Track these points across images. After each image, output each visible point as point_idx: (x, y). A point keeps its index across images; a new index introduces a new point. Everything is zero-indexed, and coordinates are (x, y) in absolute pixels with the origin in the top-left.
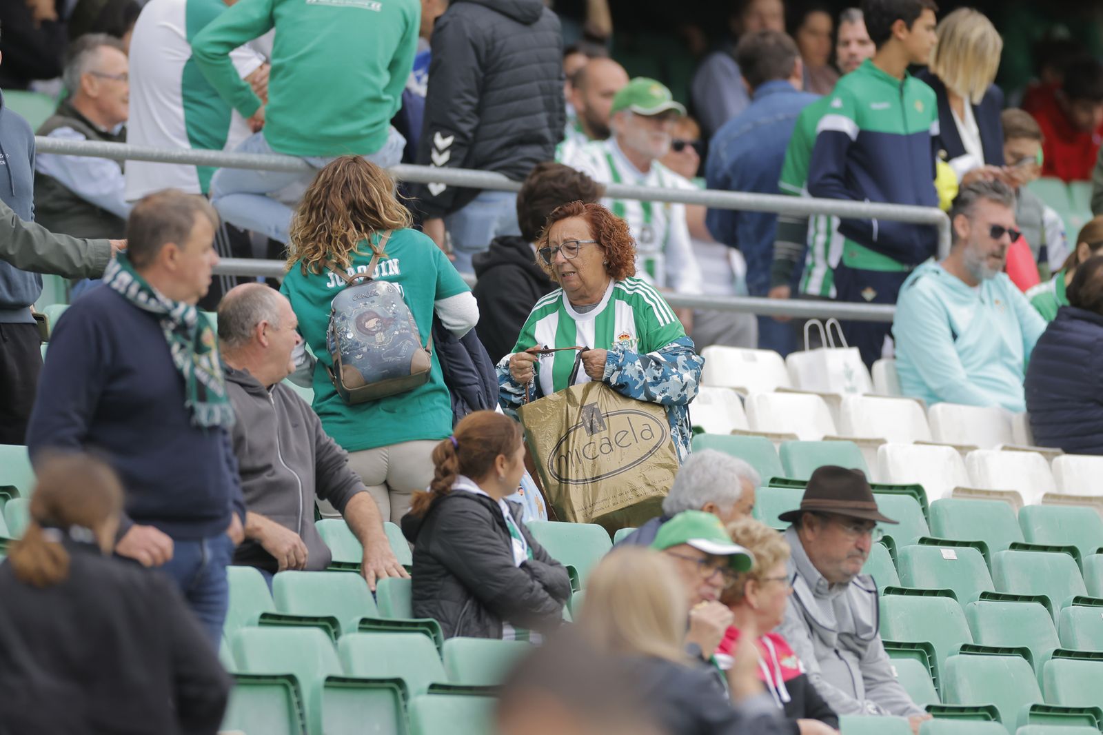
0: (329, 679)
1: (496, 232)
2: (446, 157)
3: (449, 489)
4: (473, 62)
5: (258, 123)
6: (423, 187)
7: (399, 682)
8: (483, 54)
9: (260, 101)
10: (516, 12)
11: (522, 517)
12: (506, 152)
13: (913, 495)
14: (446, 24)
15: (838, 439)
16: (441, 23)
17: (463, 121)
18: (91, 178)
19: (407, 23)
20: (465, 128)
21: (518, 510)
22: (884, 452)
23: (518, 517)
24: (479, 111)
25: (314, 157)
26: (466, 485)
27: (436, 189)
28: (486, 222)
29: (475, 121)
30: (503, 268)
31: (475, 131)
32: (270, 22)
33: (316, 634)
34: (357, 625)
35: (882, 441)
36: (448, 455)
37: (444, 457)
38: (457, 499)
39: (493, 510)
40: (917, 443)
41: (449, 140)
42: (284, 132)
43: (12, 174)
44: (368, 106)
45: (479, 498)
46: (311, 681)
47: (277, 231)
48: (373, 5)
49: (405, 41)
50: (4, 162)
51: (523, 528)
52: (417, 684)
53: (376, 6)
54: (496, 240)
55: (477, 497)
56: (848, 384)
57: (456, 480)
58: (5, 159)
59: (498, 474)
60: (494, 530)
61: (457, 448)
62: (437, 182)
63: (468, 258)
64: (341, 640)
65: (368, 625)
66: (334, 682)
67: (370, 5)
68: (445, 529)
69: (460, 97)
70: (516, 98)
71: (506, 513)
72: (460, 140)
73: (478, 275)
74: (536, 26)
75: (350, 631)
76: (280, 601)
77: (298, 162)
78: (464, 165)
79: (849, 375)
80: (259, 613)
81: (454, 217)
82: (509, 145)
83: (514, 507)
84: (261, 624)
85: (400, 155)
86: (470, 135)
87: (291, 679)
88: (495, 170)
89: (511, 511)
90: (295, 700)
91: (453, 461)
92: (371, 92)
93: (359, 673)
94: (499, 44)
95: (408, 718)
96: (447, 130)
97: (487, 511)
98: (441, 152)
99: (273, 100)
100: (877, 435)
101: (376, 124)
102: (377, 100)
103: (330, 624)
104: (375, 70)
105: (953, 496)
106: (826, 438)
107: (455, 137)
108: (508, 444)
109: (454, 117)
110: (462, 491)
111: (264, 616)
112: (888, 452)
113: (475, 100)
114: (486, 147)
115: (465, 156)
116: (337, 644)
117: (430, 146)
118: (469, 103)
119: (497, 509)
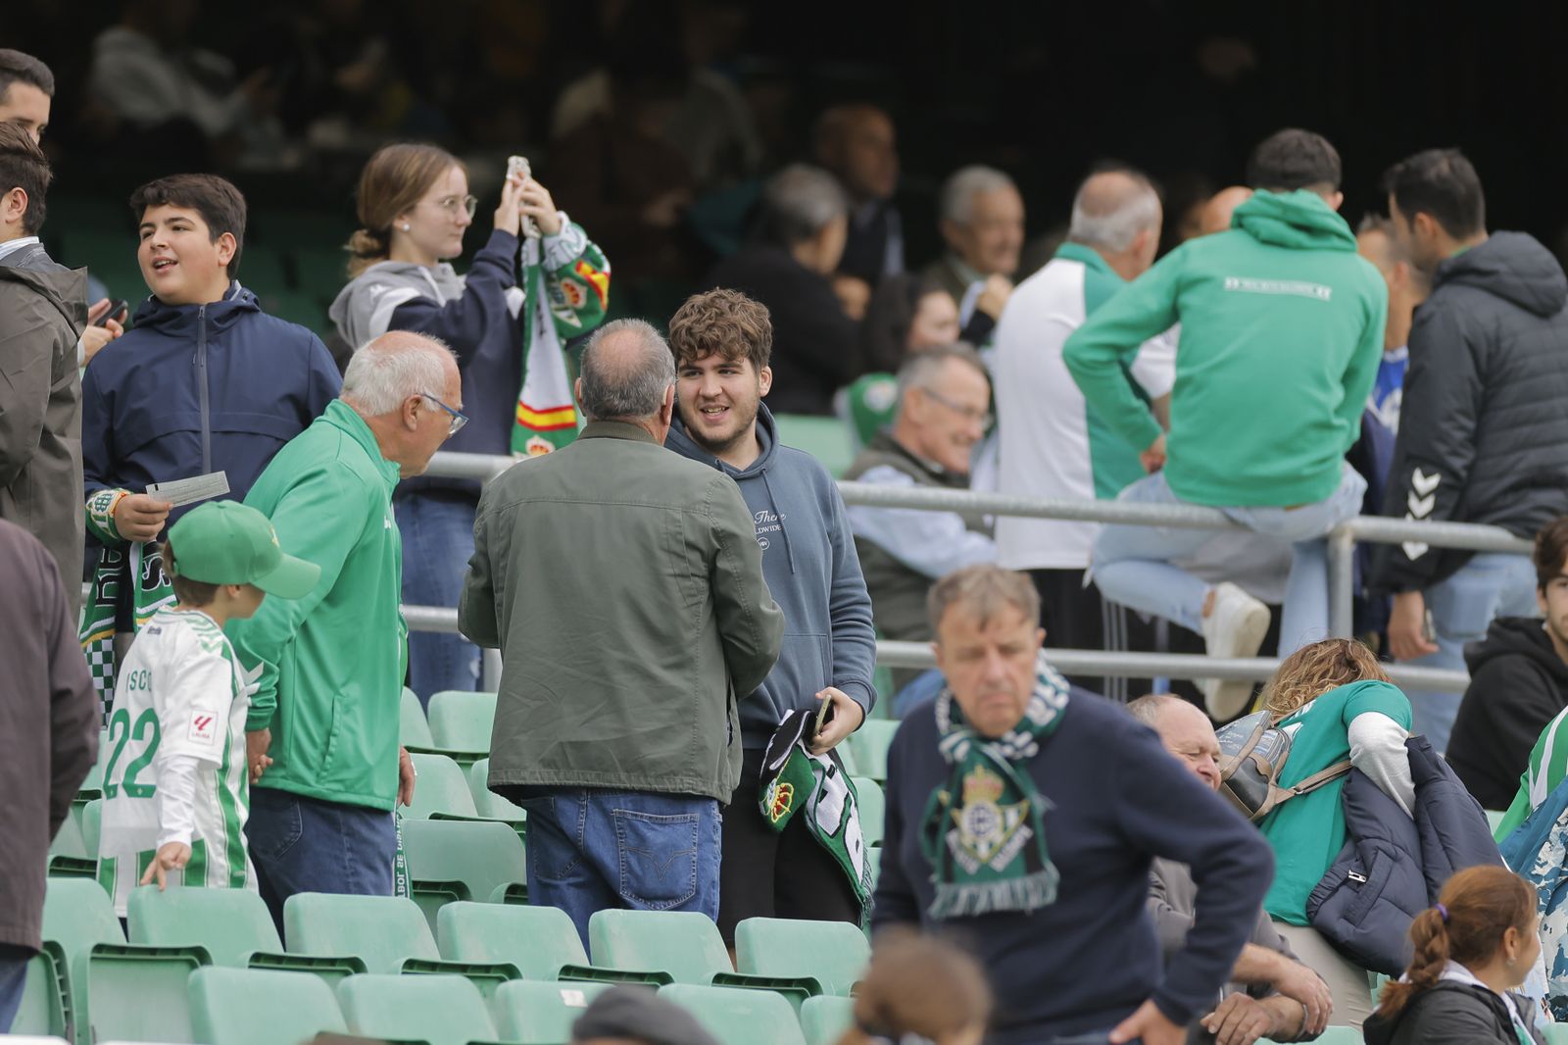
1: (1496, 612)
2: (1428, 504)
3: (1435, 980)
4: (1468, 368)
5: (1157, 461)
6: (1396, 549)
8: (1483, 359)
9: (1158, 428)
10: (1529, 299)
11: (1534, 1018)
12: (1510, 499)
14: (1431, 316)
16: (1424, 313)
17: (1455, 453)
18: (923, 538)
19: (1367, 316)
20: (1457, 463)
21: (1528, 1008)
23: (1529, 1018)
24: (1475, 440)
25: (1236, 507)
26: (1458, 974)
27: (1414, 551)
28: (1482, 599)
29: (1470, 455)
30: (1504, 659)
31: (1470, 468)
32: (1173, 315)
36: (1435, 932)
37: (1430, 934)
38: (1446, 993)
39: (1494, 1008)
41: (1434, 481)
42: (1193, 472)
43: (789, 541)
44: (1313, 434)
45: (1476, 992)
47: (1184, 612)
48: (1320, 291)
49: (1364, 341)
50: (778, 527)
51: (1535, 1033)
53: (1323, 293)
54: (1497, 621)
55: (1473, 990)
57: (1445, 968)
58: (779, 521)
59: (1506, 955)
60: (1499, 1036)
61: (1447, 922)
62: (1416, 540)
63: (1457, 650)
67: (1315, 291)
68: (1430, 1036)
69: (1450, 418)
70: (1526, 422)
71: (1513, 1014)
72: (1450, 480)
73: (1472, 672)
74: (1557, 319)
77: (1213, 515)
78: (1453, 517)
81: (1437, 591)
82: (1515, 488)
83: (1523, 1004)
85: (1359, 503)
86: (1464, 474)
88: (1495, 523)
89: (1519, 1011)
91: (1442, 941)
92: (1315, 415)
94: (1505, 345)
96: (1430, 465)
97: (1487, 1010)
98: (1421, 498)
99: (1177, 426)
101: (1323, 461)
102: (1326, 426)
104: (1323, 383)
107: (1443, 475)
108: (1521, 913)
109: (1442, 448)
110: (1450, 981)
113: (1471, 425)
114: (1484, 491)
115: (1456, 504)
117: (1405, 489)
118: (1462, 428)
119: (1501, 1007)
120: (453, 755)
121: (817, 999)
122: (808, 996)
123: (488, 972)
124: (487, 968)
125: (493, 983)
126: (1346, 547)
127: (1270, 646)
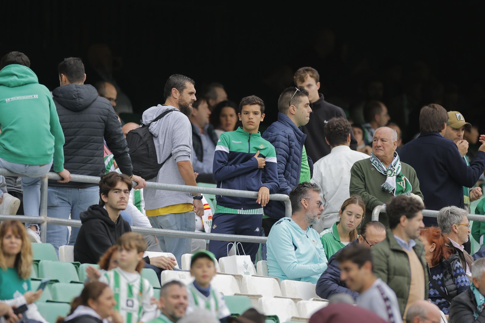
13: (273, 320)
15: (241, 295)
22: (261, 301)
35: (260, 296)
40: (275, 297)
53: (36, 97)
54: (90, 207)
56: (245, 271)
67: (33, 97)
79: (246, 266)
100: (258, 294)
105: (291, 320)
106: (235, 294)
112: (263, 301)
126: (46, 181)
127: (21, 212)
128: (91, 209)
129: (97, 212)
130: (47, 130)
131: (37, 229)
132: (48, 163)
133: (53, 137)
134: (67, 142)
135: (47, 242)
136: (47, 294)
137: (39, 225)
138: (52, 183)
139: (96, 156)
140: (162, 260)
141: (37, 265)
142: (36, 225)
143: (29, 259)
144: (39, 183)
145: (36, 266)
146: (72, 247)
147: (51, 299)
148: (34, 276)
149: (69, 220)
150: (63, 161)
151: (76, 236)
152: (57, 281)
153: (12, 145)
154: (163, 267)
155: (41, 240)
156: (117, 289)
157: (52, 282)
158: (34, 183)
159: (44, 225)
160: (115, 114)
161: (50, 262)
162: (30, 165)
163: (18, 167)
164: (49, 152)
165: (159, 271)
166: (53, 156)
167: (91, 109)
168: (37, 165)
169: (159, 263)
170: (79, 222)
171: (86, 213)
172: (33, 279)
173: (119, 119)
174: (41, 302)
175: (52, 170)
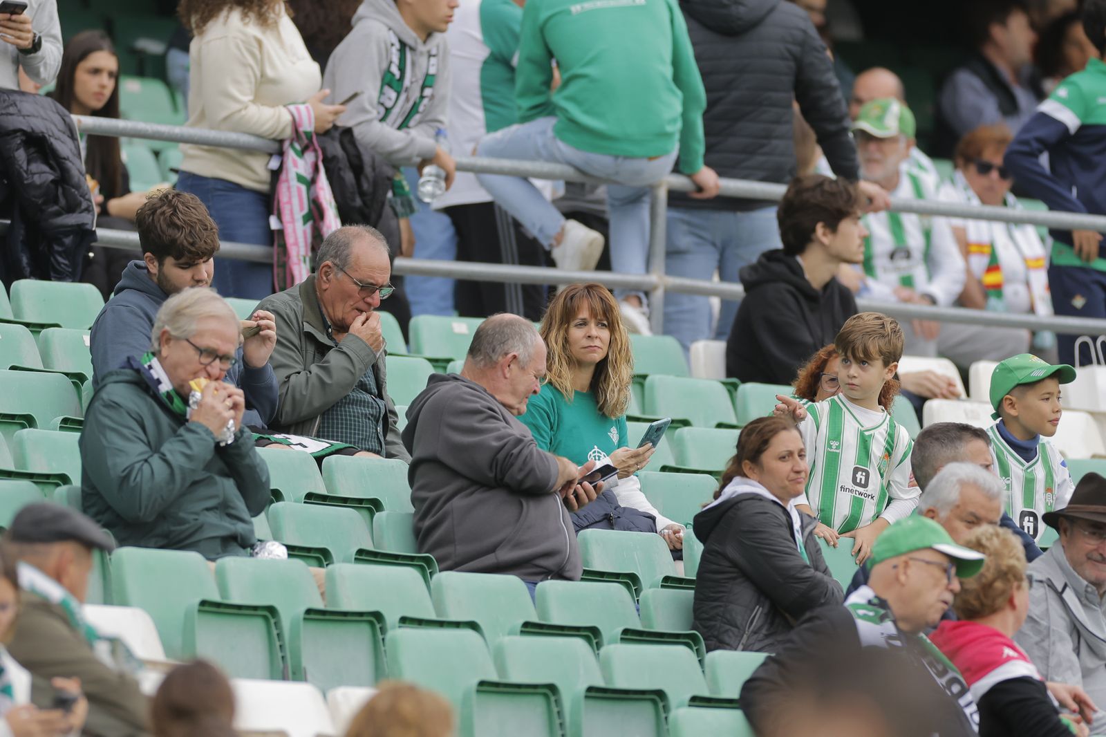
0: (590, 689)
7: (660, 695)
15: (1105, 457)
33: (578, 644)
34: (619, 636)
46: (573, 691)
52: (678, 696)
54: (763, 255)
64: (603, 650)
65: (631, 635)
66: (595, 693)
73: (746, 288)
75: (611, 642)
76: (542, 611)
80: (522, 621)
84: (522, 632)
87: (552, 688)
90: (555, 710)
93: (621, 683)
95: (668, 730)
103: (592, 634)
106: (1094, 456)
111: (526, 624)
116: (598, 654)
120: (27, 325)
121: (280, 504)
122: (274, 502)
123: (48, 479)
124: (48, 476)
125: (51, 487)
126: (662, 195)
127: (604, 263)
128: (764, 260)
129: (778, 268)
130: (664, 78)
131: (640, 302)
132: (666, 153)
133: (679, 93)
134: (711, 104)
135: (666, 332)
136: (663, 452)
137: (647, 294)
138: (677, 199)
139: (777, 137)
140: (928, 379)
141: (642, 385)
142: (640, 294)
143: (626, 372)
144: (647, 199)
145: (638, 387)
146: (720, 347)
147: (672, 464)
148: (634, 410)
149: (715, 282)
150: (701, 149)
151: (731, 320)
152: (686, 423)
153: (587, 112)
154: (927, 394)
155: (651, 329)
156: (834, 444)
157: (675, 425)
158: (636, 198)
159: (658, 295)
160: (818, 41)
161: (671, 379)
162: (626, 158)
163: (600, 161)
164: (669, 129)
165: (919, 402)
166: (677, 137)
167: (765, 30)
168: (642, 157)
169: (921, 385)
170: (737, 289)
171: (753, 268)
172: (630, 419)
173: (829, 53)
174: (650, 471)
175: (677, 169)
